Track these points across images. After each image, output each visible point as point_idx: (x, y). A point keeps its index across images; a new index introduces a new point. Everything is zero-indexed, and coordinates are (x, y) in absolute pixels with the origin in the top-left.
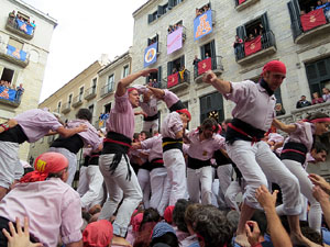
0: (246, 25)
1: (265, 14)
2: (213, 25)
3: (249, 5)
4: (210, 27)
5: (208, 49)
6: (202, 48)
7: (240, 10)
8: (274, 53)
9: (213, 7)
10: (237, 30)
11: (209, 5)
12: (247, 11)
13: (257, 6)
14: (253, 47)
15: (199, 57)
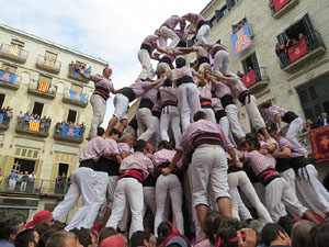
0: (287, 31)
1: (307, 16)
2: (252, 38)
3: (287, 11)
4: (249, 40)
5: (250, 62)
6: (243, 62)
7: (278, 18)
8: (324, 53)
9: (249, 21)
10: (278, 37)
11: (245, 20)
12: (286, 17)
13: (297, 8)
14: (298, 51)
15: (242, 72)
